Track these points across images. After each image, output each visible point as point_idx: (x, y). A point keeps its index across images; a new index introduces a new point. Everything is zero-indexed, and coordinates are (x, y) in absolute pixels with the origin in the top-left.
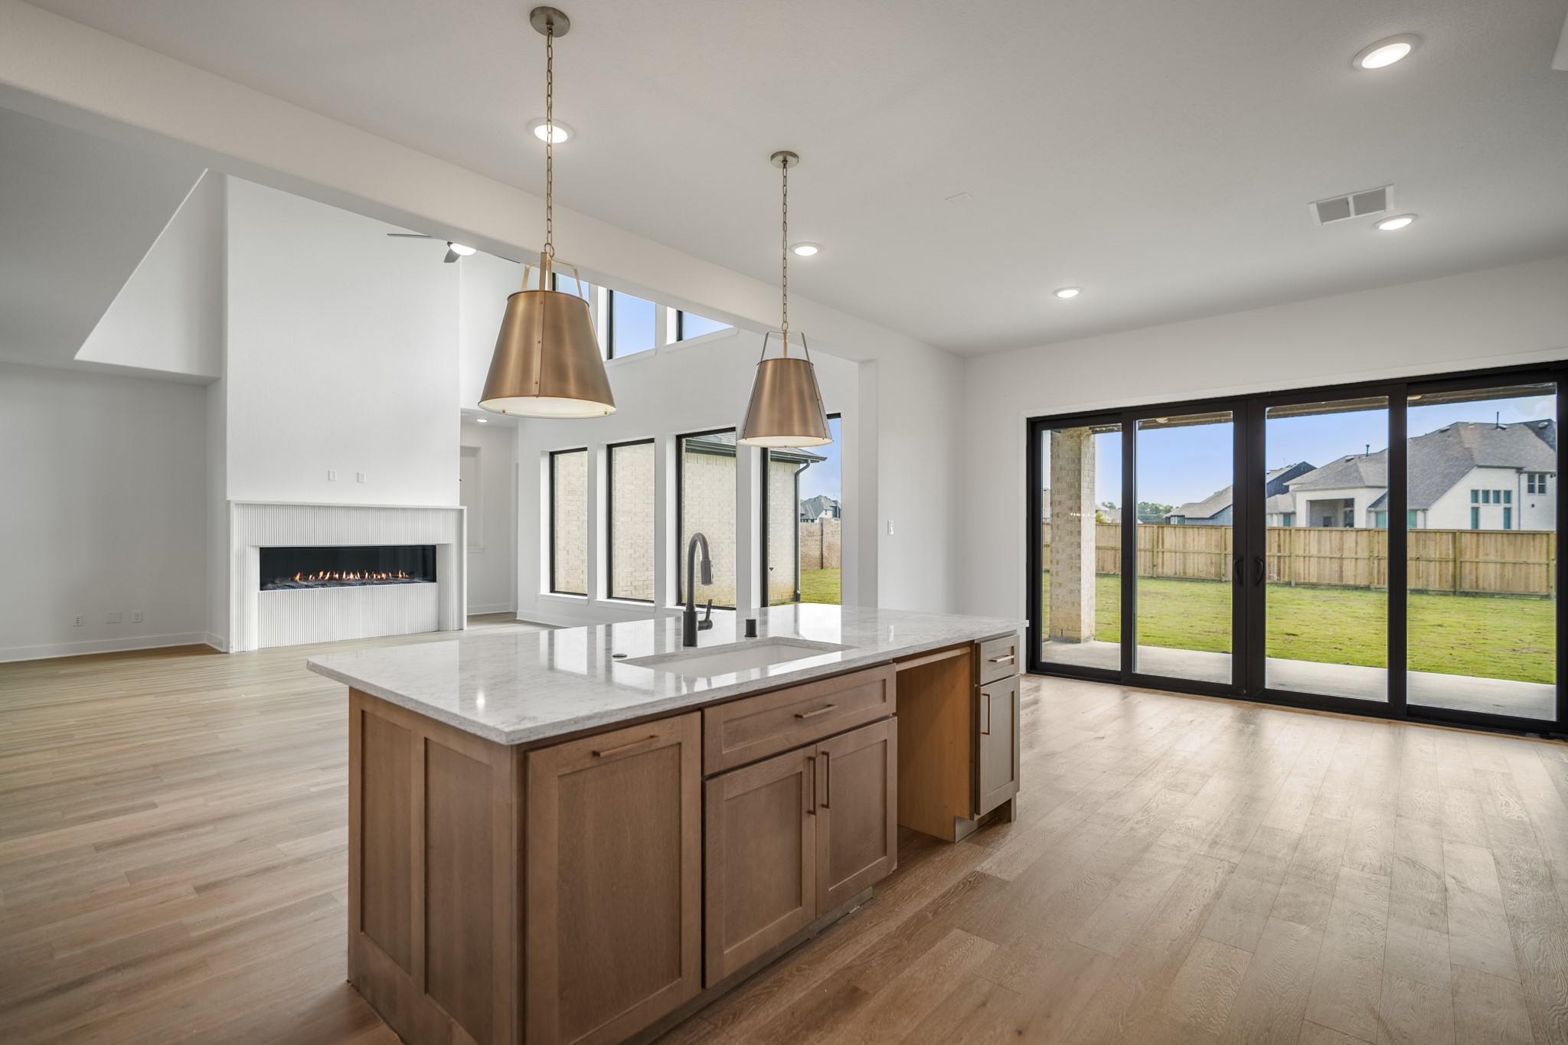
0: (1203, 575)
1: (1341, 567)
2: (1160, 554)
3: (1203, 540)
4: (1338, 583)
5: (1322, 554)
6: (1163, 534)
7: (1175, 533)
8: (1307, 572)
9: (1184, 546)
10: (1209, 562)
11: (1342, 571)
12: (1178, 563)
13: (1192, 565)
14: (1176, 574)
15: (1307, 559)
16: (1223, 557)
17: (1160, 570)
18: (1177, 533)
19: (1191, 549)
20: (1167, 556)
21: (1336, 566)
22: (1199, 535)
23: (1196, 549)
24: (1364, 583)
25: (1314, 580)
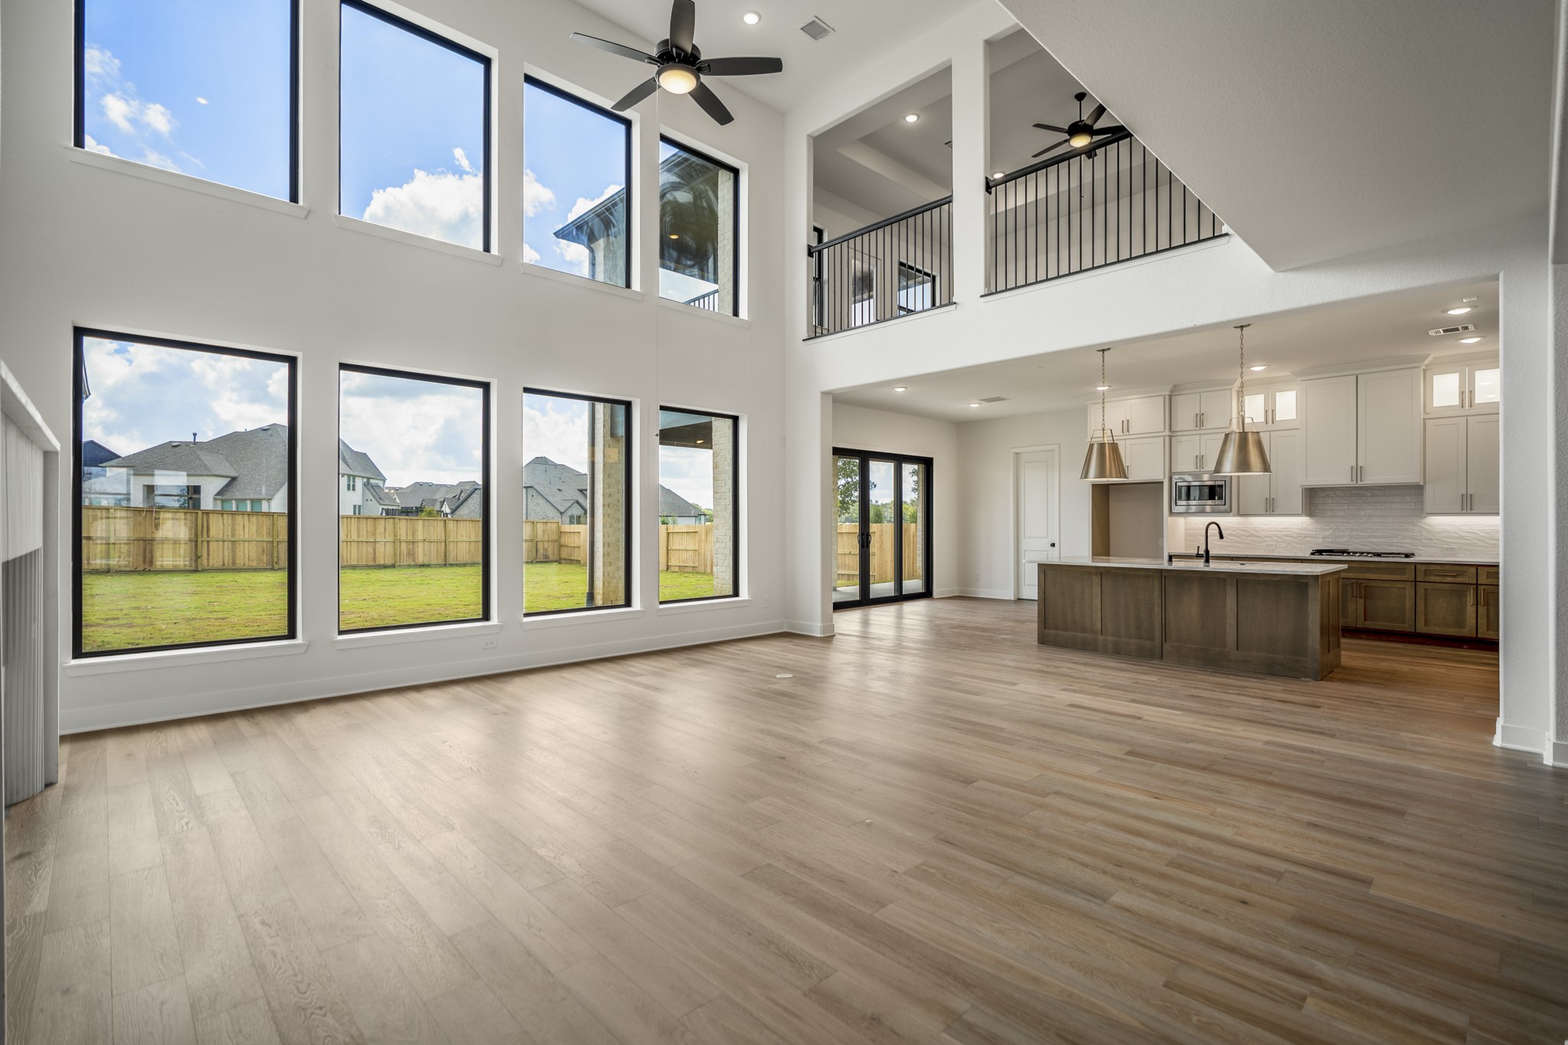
0: (254, 564)
1: (375, 550)
2: (205, 543)
3: (254, 528)
4: (371, 563)
5: (361, 539)
6: (208, 521)
7: (223, 520)
8: (349, 556)
9: (233, 535)
10: (261, 550)
11: (375, 553)
12: (226, 553)
13: (242, 554)
14: (224, 565)
15: (349, 543)
16: (275, 544)
17: (205, 562)
18: (225, 521)
19: (241, 537)
20: (213, 545)
21: (371, 550)
22: (249, 521)
23: (246, 536)
24: (389, 562)
25: (354, 562)
